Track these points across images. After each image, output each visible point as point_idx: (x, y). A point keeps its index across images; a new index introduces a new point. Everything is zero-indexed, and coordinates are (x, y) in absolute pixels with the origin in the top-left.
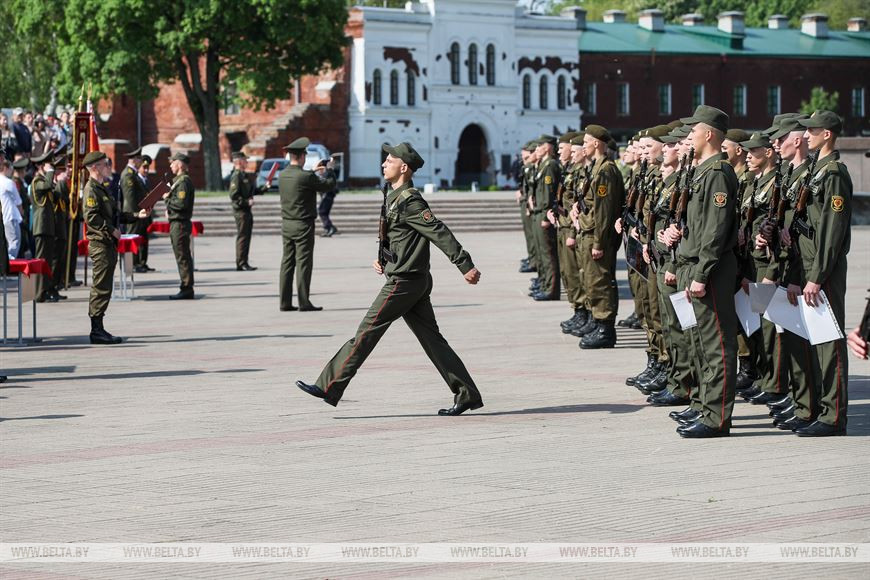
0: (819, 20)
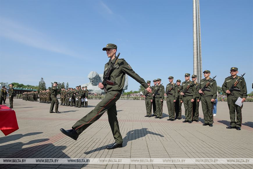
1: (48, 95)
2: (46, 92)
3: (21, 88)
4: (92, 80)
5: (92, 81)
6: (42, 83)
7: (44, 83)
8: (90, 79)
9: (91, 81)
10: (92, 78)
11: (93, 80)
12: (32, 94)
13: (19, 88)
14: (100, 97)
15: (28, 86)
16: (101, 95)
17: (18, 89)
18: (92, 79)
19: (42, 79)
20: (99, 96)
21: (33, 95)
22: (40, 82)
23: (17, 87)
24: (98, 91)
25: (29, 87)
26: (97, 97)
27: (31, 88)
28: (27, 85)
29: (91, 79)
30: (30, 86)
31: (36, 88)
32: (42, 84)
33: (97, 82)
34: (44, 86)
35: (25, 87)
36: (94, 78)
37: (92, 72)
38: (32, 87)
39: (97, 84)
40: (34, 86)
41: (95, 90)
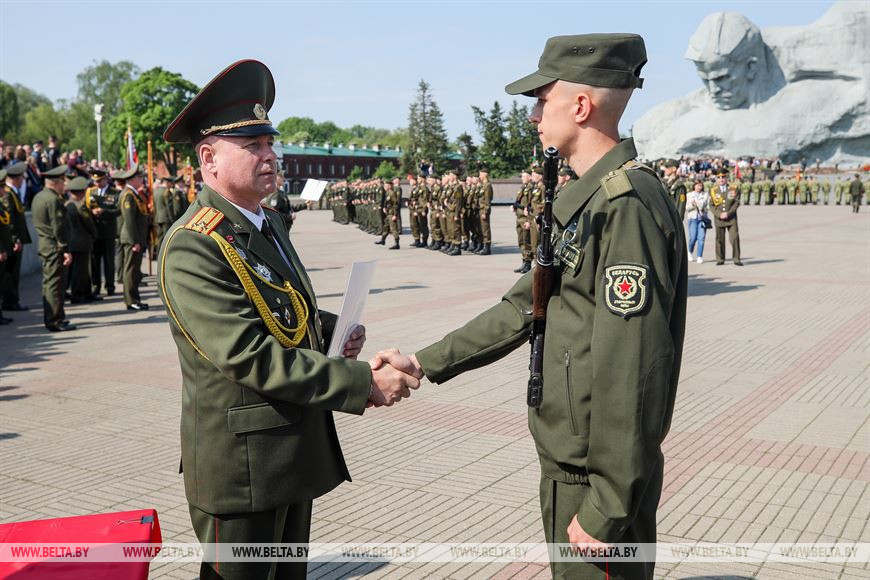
0: (355, 145)
1: (451, 207)
2: (442, 189)
3: (326, 146)
4: (713, 75)
5: (718, 80)
6: (424, 114)
7: (435, 113)
8: (700, 64)
9: (706, 81)
10: (711, 59)
11: (724, 72)
12: (374, 195)
13: (315, 145)
14: (772, 189)
15: (360, 132)
16: (779, 171)
17: (314, 150)
18: (716, 66)
19: (424, 87)
20: (762, 182)
21: (379, 199)
22: (413, 108)
23: (308, 141)
24: (757, 142)
25: (361, 136)
26: (750, 191)
27: (373, 142)
28: (354, 129)
29: (707, 66)
30: (365, 129)
31: (396, 139)
32: (425, 120)
33: (750, 81)
34: (435, 128)
35: (345, 137)
36: (731, 59)
37: (715, 18)
38: (376, 137)
39: (750, 100)
40: (386, 133)
41: (737, 137)
